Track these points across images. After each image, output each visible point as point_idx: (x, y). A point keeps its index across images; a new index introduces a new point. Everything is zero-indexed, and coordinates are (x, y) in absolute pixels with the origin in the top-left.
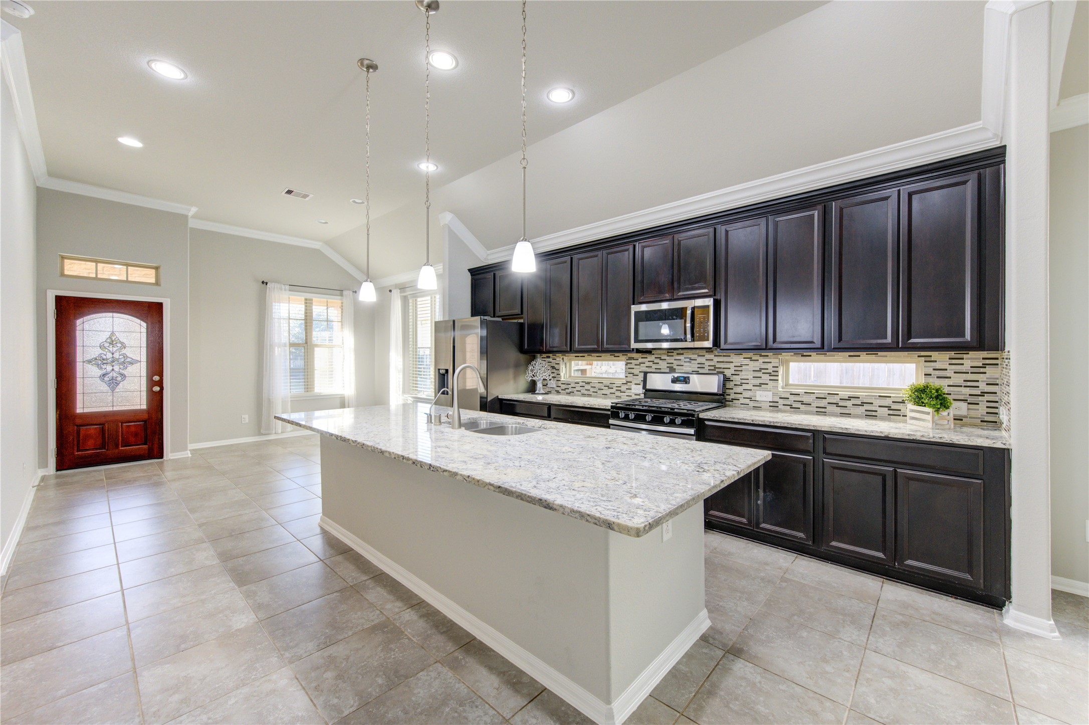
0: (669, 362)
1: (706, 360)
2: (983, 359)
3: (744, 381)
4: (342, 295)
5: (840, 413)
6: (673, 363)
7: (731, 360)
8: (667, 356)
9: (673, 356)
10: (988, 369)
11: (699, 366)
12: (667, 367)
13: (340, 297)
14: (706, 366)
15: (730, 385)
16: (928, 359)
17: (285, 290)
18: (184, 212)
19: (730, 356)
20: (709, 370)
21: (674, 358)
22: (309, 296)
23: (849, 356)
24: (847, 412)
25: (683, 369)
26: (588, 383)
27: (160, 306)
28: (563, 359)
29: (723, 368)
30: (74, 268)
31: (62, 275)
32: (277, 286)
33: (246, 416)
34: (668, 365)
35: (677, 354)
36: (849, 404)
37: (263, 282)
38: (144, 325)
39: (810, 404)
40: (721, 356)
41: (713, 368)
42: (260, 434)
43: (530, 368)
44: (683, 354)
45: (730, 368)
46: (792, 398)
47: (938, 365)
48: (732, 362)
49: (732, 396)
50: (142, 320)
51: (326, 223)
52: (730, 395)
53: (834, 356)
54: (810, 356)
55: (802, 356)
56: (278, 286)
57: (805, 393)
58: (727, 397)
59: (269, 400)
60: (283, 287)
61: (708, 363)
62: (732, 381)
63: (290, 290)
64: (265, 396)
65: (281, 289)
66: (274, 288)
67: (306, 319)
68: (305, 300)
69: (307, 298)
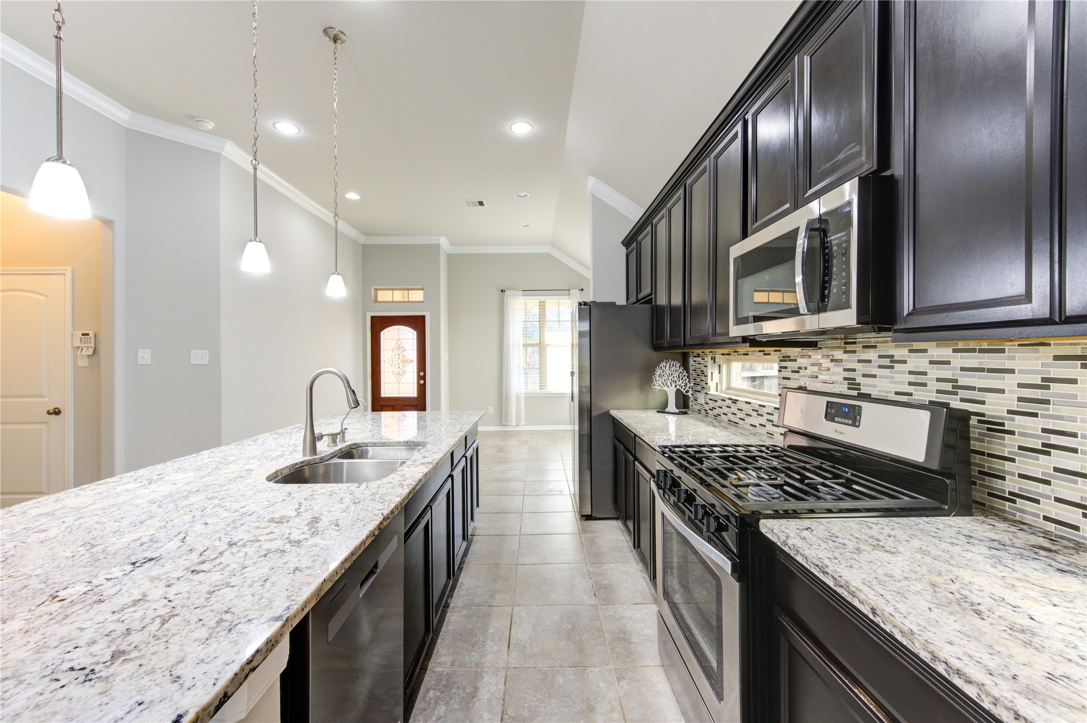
0: (850, 366)
1: (931, 362)
3: (1054, 440)
4: (569, 295)
6: (854, 370)
7: (1008, 365)
8: (845, 352)
9: (854, 352)
11: (912, 378)
12: (845, 379)
13: (567, 297)
14: (931, 380)
15: (1003, 445)
17: (519, 295)
18: (437, 243)
19: (1003, 351)
20: (938, 392)
21: (855, 357)
22: (542, 298)
25: (875, 386)
26: (735, 402)
27: (422, 318)
28: (714, 359)
29: (981, 390)
30: (385, 296)
31: (376, 301)
33: (491, 408)
34: (846, 374)
35: (864, 347)
37: (502, 291)
38: (415, 333)
40: (973, 350)
41: (948, 387)
42: (501, 425)
43: (659, 372)
44: (875, 347)
45: (1002, 391)
48: (1012, 371)
49: (1011, 485)
50: (414, 329)
51: (528, 226)
52: (1003, 478)
56: (513, 292)
58: (997, 484)
59: (507, 395)
60: (517, 293)
61: (935, 372)
62: (1012, 433)
63: (523, 295)
64: (504, 391)
65: (515, 295)
66: (510, 295)
67: (540, 321)
68: (540, 302)
69: (541, 300)
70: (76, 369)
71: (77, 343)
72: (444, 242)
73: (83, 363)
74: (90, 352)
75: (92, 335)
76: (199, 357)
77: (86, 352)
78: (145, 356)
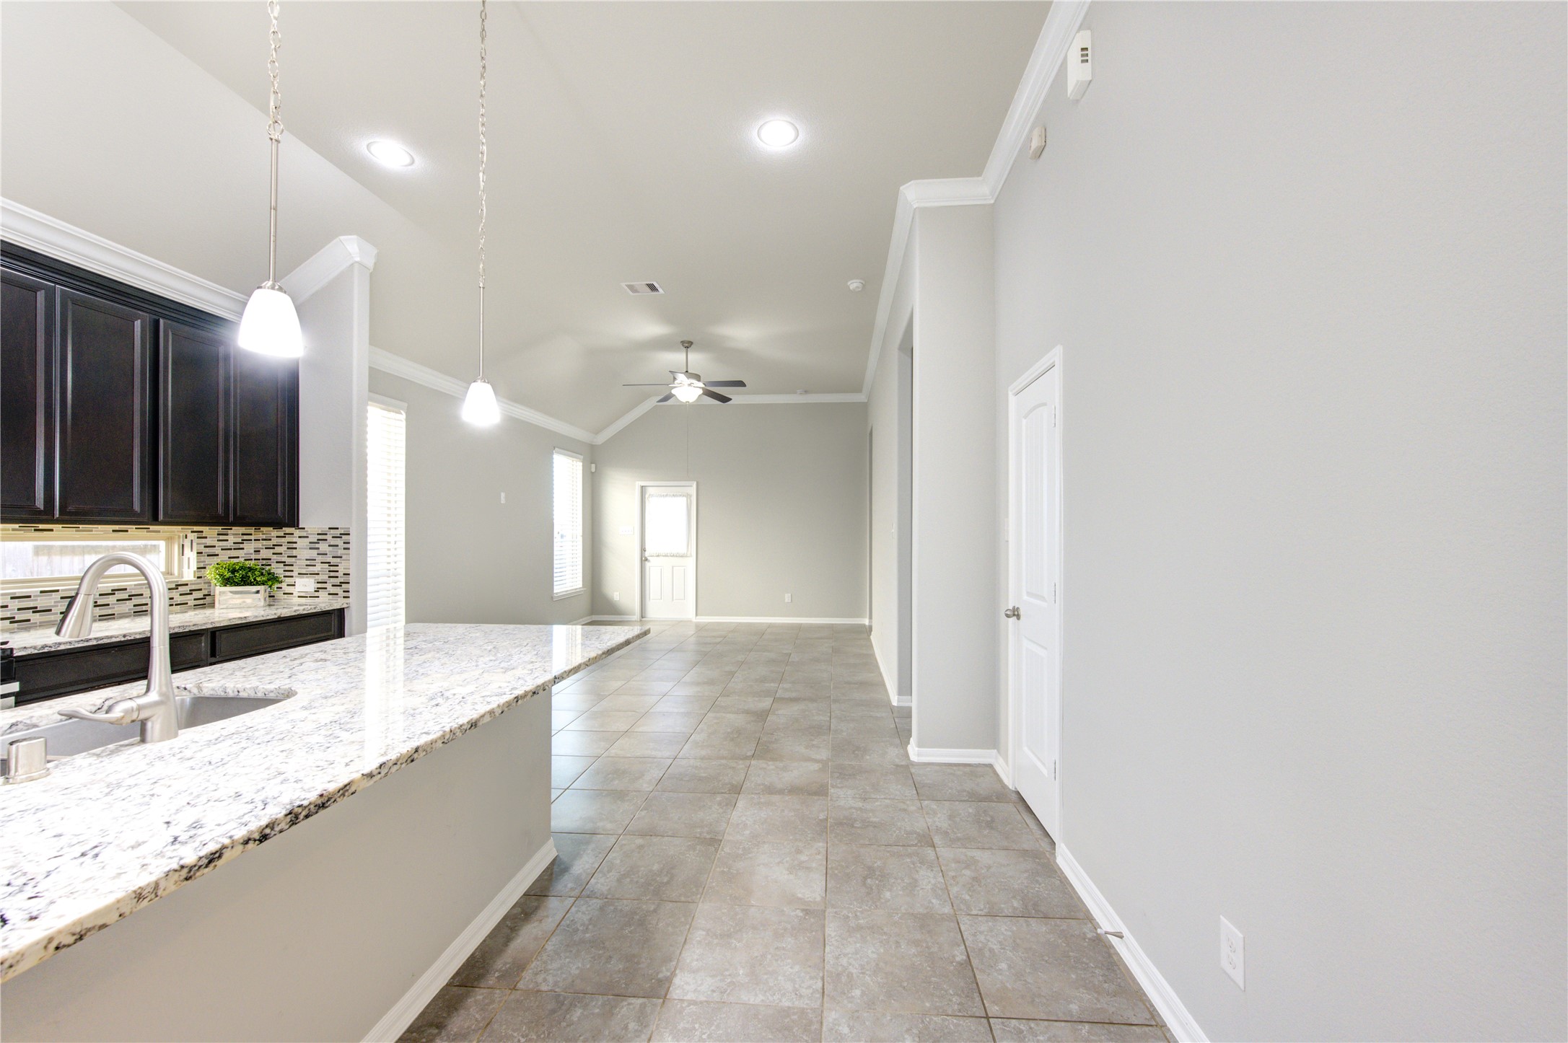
2: (242, 534)
5: (100, 616)
10: (245, 545)
16: (200, 535)
23: (113, 531)
24: (110, 612)
36: (111, 599)
39: (50, 610)
46: (16, 604)
47: (208, 541)
53: (92, 531)
54: (52, 530)
55: (35, 530)
57: (42, 592)
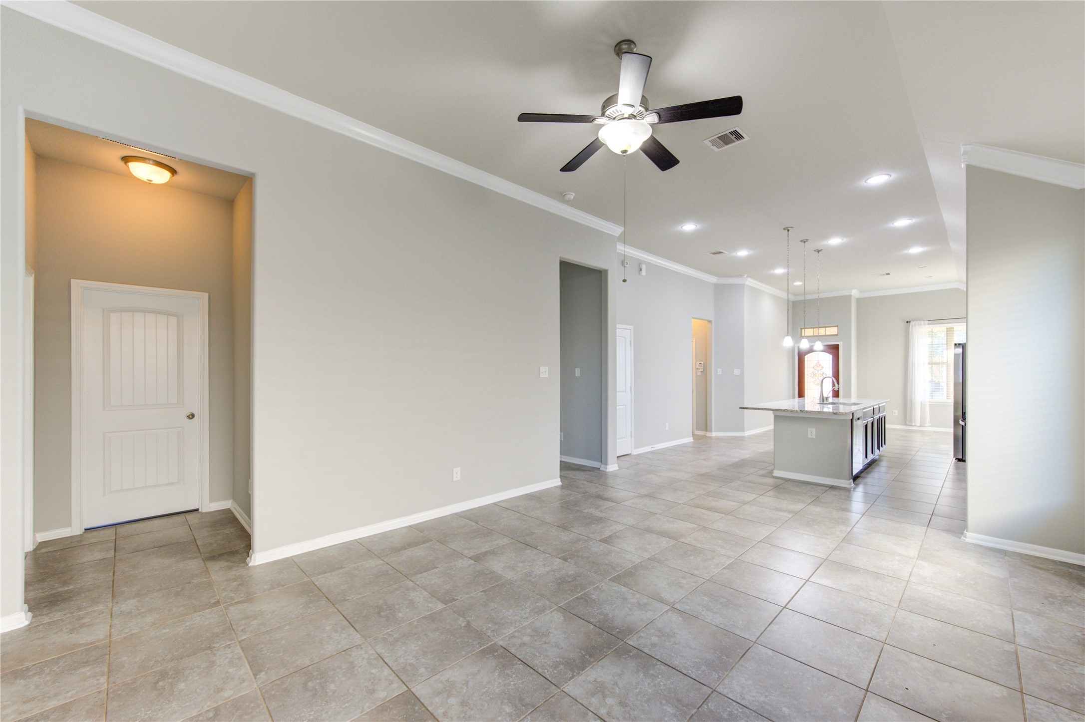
17: (924, 324)
18: (849, 294)
22: (949, 325)
27: (838, 346)
30: (807, 333)
31: (802, 336)
32: (917, 323)
33: (896, 411)
37: (907, 322)
38: (831, 356)
42: (906, 424)
50: (830, 354)
56: (919, 322)
59: (911, 402)
60: (923, 323)
63: (929, 324)
64: (909, 399)
65: (921, 324)
66: (915, 325)
67: (947, 344)
68: (947, 329)
69: (948, 327)
70: (697, 376)
71: (697, 367)
72: (855, 293)
73: (699, 374)
74: (702, 370)
75: (703, 363)
76: (737, 372)
77: (700, 370)
78: (720, 371)
